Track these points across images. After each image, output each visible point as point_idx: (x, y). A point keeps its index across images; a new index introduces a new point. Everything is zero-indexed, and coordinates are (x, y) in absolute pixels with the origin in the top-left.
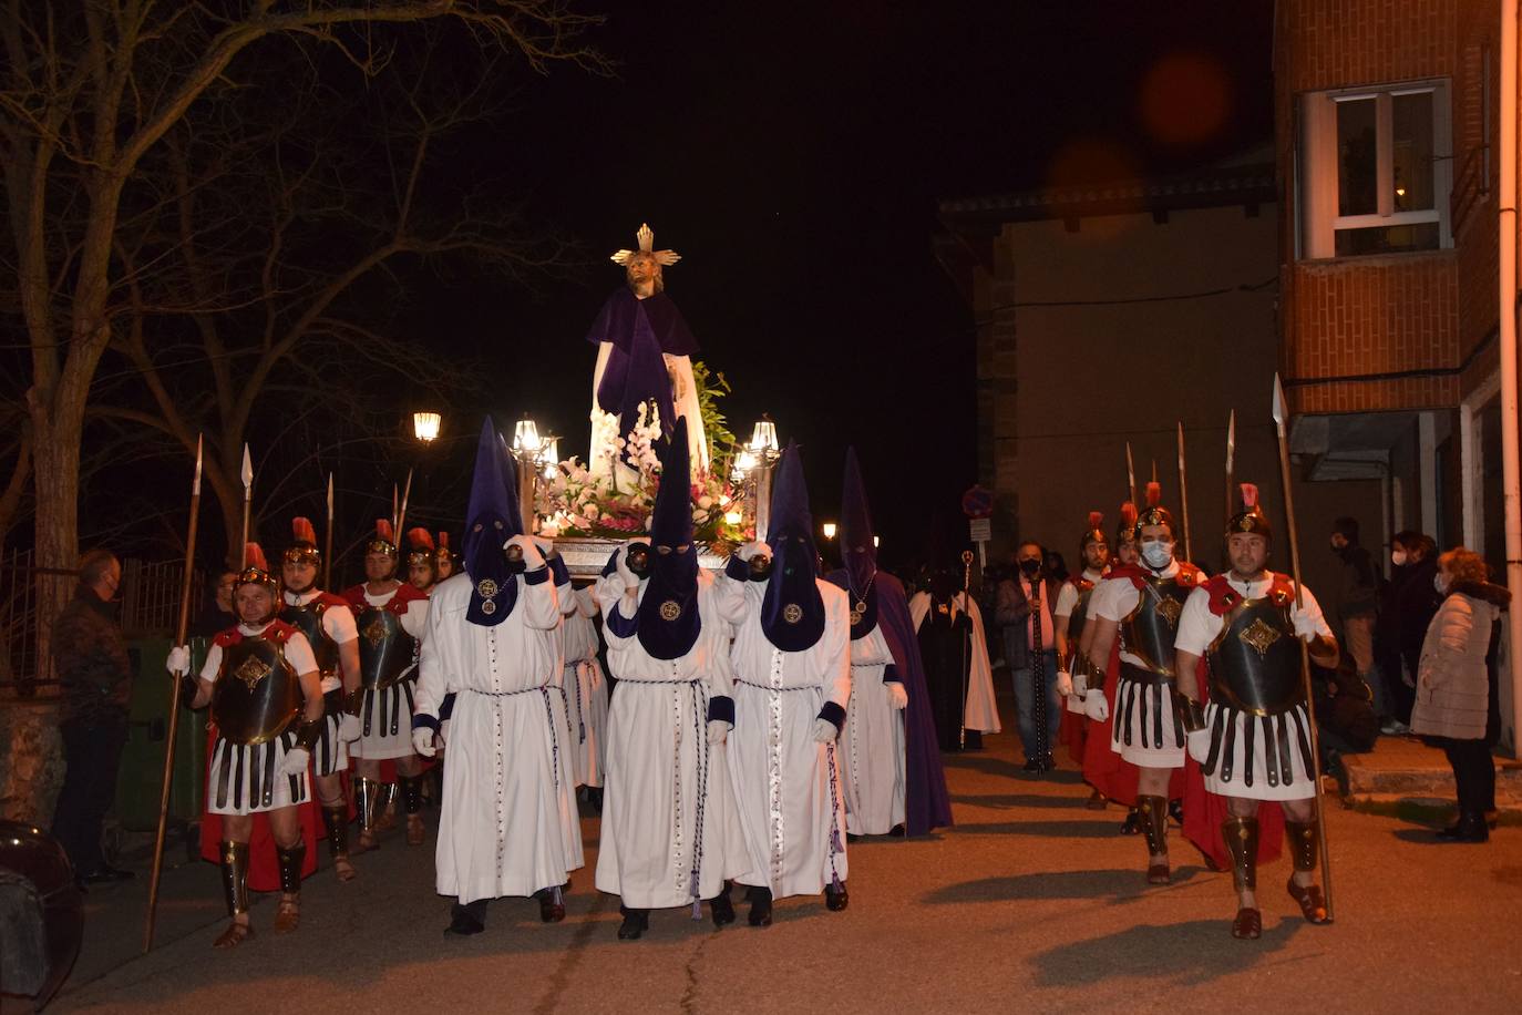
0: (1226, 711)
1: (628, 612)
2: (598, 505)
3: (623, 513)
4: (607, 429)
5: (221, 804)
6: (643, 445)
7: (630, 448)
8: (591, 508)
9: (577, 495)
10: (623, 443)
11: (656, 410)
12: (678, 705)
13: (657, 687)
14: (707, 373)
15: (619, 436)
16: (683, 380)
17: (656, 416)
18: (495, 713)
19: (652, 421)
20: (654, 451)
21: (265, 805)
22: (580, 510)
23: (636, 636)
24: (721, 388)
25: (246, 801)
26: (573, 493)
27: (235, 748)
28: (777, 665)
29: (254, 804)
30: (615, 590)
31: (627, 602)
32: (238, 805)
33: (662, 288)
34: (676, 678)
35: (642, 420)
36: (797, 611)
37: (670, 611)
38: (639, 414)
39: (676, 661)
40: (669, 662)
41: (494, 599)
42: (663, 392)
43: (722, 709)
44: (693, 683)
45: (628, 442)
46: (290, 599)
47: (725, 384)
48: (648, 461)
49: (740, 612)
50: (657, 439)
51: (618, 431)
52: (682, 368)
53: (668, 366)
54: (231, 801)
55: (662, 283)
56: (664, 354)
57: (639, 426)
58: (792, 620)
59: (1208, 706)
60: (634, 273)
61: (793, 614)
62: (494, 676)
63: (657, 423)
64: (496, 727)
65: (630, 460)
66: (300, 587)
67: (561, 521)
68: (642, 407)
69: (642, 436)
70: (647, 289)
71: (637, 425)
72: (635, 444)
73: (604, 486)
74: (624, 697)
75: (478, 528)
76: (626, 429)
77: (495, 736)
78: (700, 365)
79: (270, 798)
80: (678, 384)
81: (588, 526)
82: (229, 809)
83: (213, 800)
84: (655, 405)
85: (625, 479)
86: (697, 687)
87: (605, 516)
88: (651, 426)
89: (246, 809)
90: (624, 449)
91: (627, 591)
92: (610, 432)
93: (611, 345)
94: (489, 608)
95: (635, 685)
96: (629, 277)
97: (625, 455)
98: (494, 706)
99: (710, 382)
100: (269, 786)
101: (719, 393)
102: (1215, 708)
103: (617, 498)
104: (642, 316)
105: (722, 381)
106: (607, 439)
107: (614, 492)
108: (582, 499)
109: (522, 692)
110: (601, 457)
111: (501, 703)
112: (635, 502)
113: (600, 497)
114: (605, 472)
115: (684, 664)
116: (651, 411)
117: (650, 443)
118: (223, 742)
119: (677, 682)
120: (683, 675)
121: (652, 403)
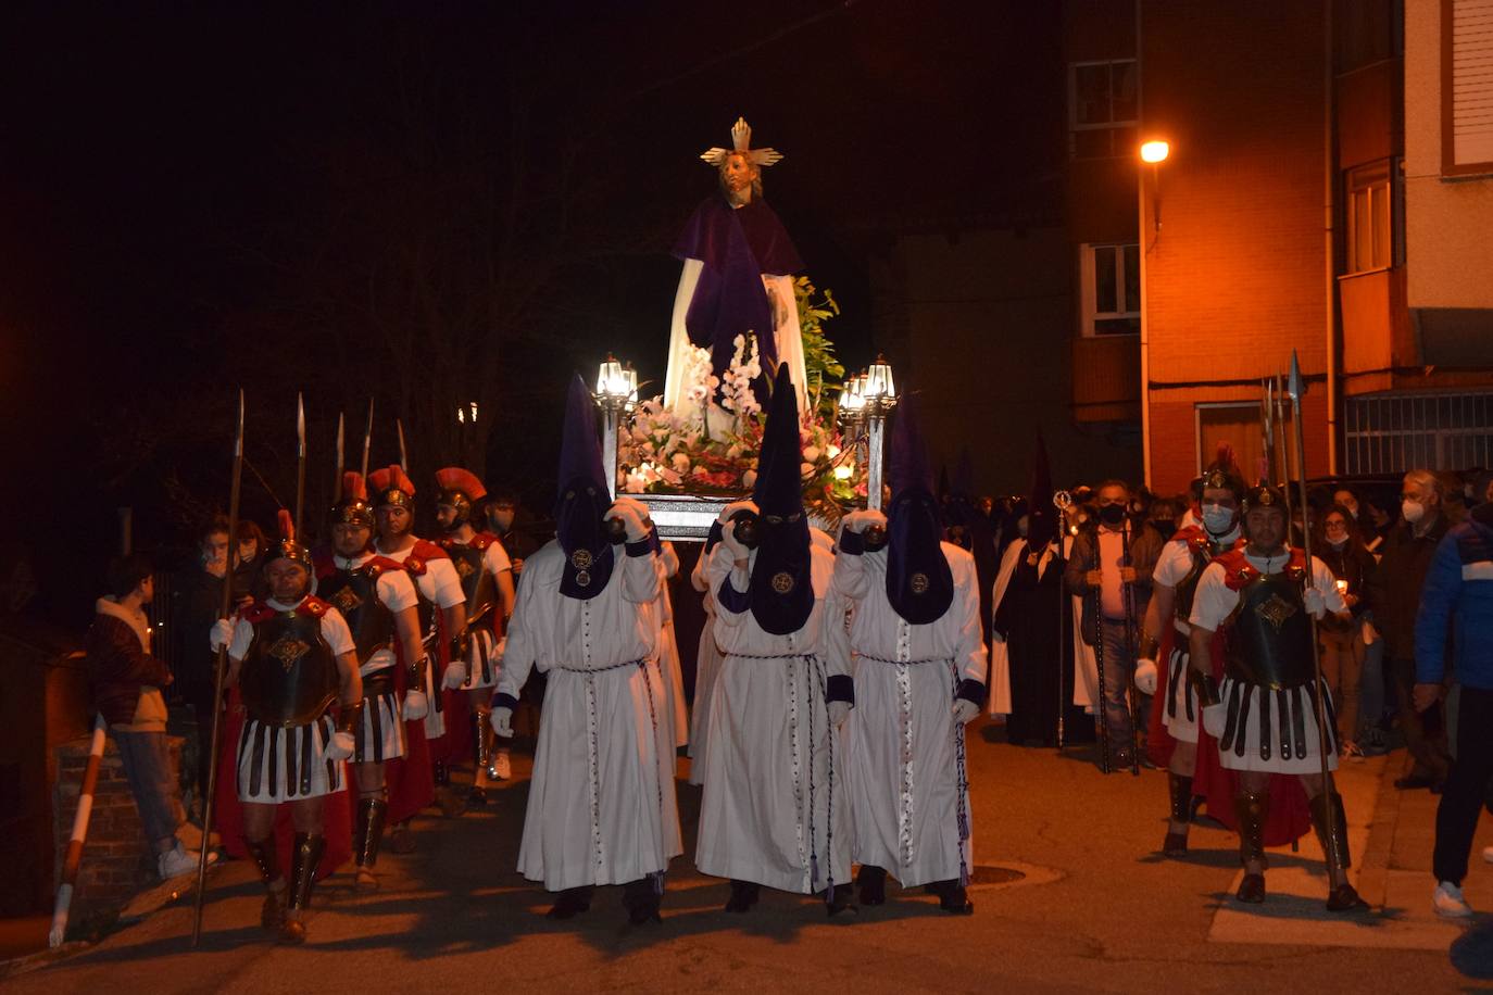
0: (1242, 687)
1: (740, 584)
2: (689, 455)
3: (718, 466)
4: (698, 367)
5: (254, 791)
6: (740, 386)
7: (725, 389)
8: (681, 459)
9: (664, 442)
11: (755, 344)
12: (793, 680)
13: (771, 662)
14: (812, 290)
15: (712, 374)
16: (784, 305)
17: (755, 350)
18: (588, 691)
20: (752, 392)
21: (303, 792)
22: (669, 462)
23: (750, 610)
24: (831, 310)
25: (282, 789)
26: (659, 439)
27: (268, 730)
28: (904, 635)
29: (291, 792)
30: (725, 562)
31: (740, 574)
32: (273, 792)
33: (760, 194)
34: (792, 652)
35: (738, 356)
36: (923, 580)
37: (783, 583)
38: (735, 349)
39: (792, 635)
40: (784, 636)
41: (588, 570)
42: (762, 322)
43: (840, 689)
44: (807, 657)
45: (723, 382)
46: (341, 563)
47: (833, 304)
48: (746, 404)
49: (861, 588)
50: (755, 377)
51: (710, 367)
52: (783, 289)
53: (767, 290)
54: (265, 789)
55: (760, 188)
56: (763, 276)
57: (735, 362)
58: (918, 590)
59: (1223, 682)
60: (731, 178)
61: (920, 583)
62: (587, 651)
64: (589, 706)
65: (727, 403)
66: (352, 550)
67: (648, 473)
68: (739, 341)
69: (739, 376)
70: (744, 196)
71: (733, 362)
72: (730, 385)
73: (695, 431)
74: (735, 673)
75: (570, 495)
76: (720, 366)
77: (589, 714)
78: (804, 280)
79: (309, 785)
80: (780, 310)
81: (680, 482)
82: (264, 797)
83: (246, 787)
84: (754, 338)
85: (718, 423)
86: (812, 661)
87: (698, 470)
88: (750, 363)
89: (282, 796)
91: (737, 563)
92: (701, 370)
93: (700, 264)
94: (584, 580)
95: (747, 661)
97: (719, 398)
98: (587, 684)
99: (816, 301)
100: (307, 773)
101: (825, 315)
102: (1230, 683)
103: (709, 447)
104: (738, 230)
105: (830, 300)
106: (698, 377)
107: (705, 440)
108: (669, 448)
109: (617, 666)
110: (691, 399)
111: (595, 680)
112: (731, 452)
113: (690, 445)
114: (697, 415)
115: (800, 639)
116: (749, 345)
117: (747, 383)
118: (254, 725)
119: (791, 657)
120: (797, 650)
121: (750, 335)
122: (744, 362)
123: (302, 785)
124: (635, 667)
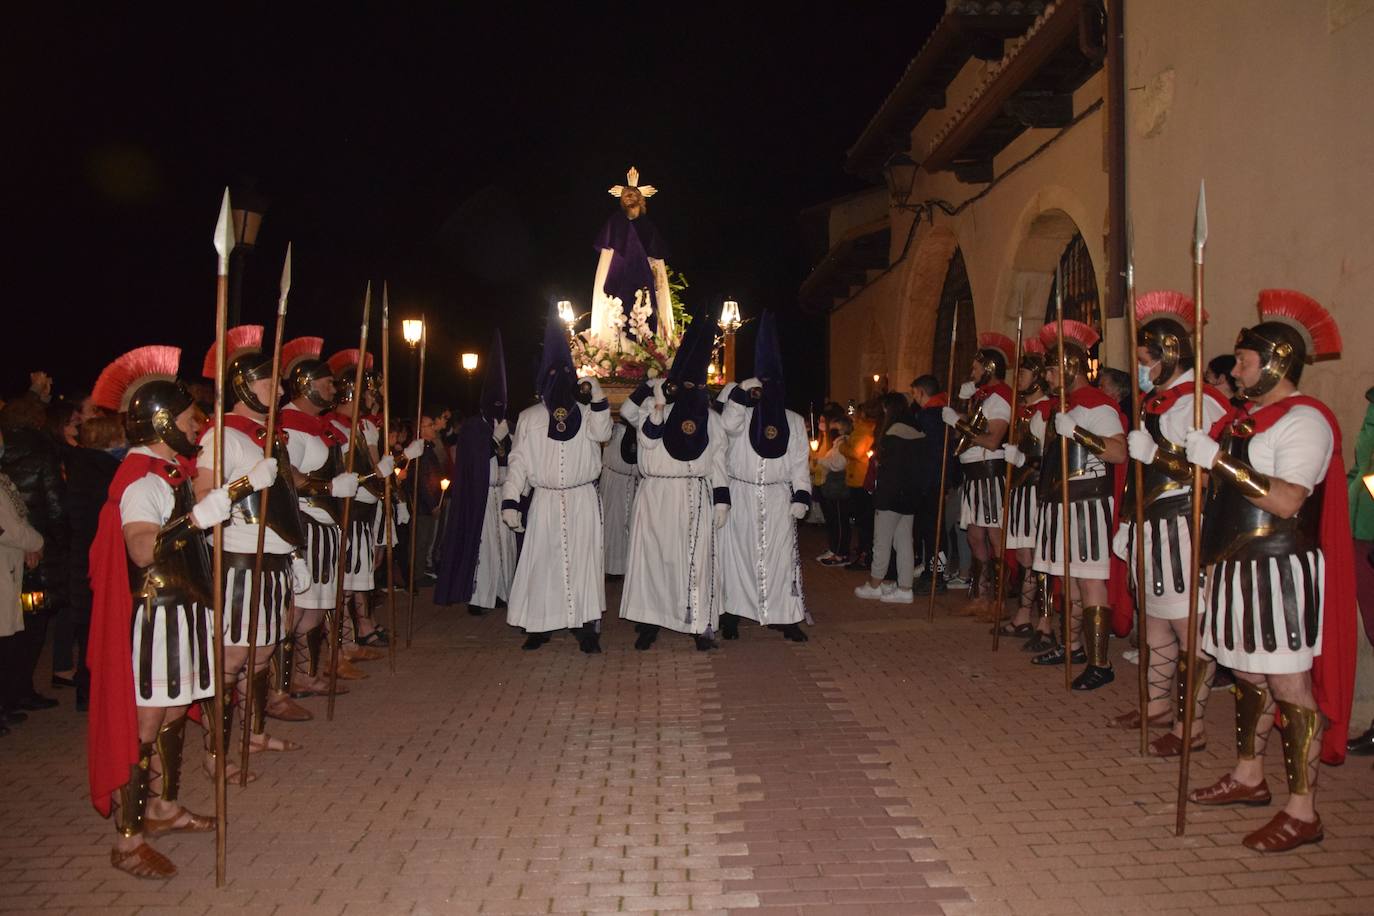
1: (657, 421)
2: (611, 361)
3: (631, 366)
4: (615, 308)
7: (631, 322)
8: (606, 364)
9: (594, 355)
10: (626, 319)
11: (648, 296)
12: (691, 493)
13: (677, 481)
15: (623, 313)
17: (648, 300)
18: (561, 502)
22: (599, 364)
24: (682, 284)
26: (591, 353)
28: (761, 466)
31: (657, 414)
33: (645, 213)
34: (690, 474)
36: (773, 431)
37: (689, 427)
38: (636, 299)
39: (691, 462)
40: (685, 463)
41: (565, 422)
43: (722, 495)
44: (700, 478)
45: (629, 318)
47: (684, 282)
51: (621, 308)
52: (659, 267)
53: (651, 266)
55: (645, 210)
56: (649, 258)
58: (770, 438)
60: (628, 202)
61: (771, 433)
62: (560, 475)
64: (562, 512)
68: (639, 294)
70: (635, 212)
71: (635, 306)
73: (613, 348)
74: (653, 488)
76: (627, 309)
77: (561, 517)
80: (659, 279)
81: (607, 375)
84: (647, 292)
85: (627, 346)
86: (703, 480)
87: (617, 369)
90: (627, 323)
91: (656, 406)
92: (616, 311)
93: (612, 251)
94: (563, 428)
95: (661, 479)
96: (622, 204)
98: (561, 497)
99: (677, 279)
101: (681, 288)
103: (623, 357)
104: (633, 229)
106: (615, 315)
107: (620, 354)
108: (598, 357)
109: (580, 485)
110: (610, 329)
111: (565, 495)
112: (637, 359)
113: (611, 356)
114: (613, 339)
115: (696, 465)
116: (644, 296)
117: (645, 318)
119: (690, 477)
120: (694, 473)
121: (646, 290)
122: (643, 304)
124: (591, 486)
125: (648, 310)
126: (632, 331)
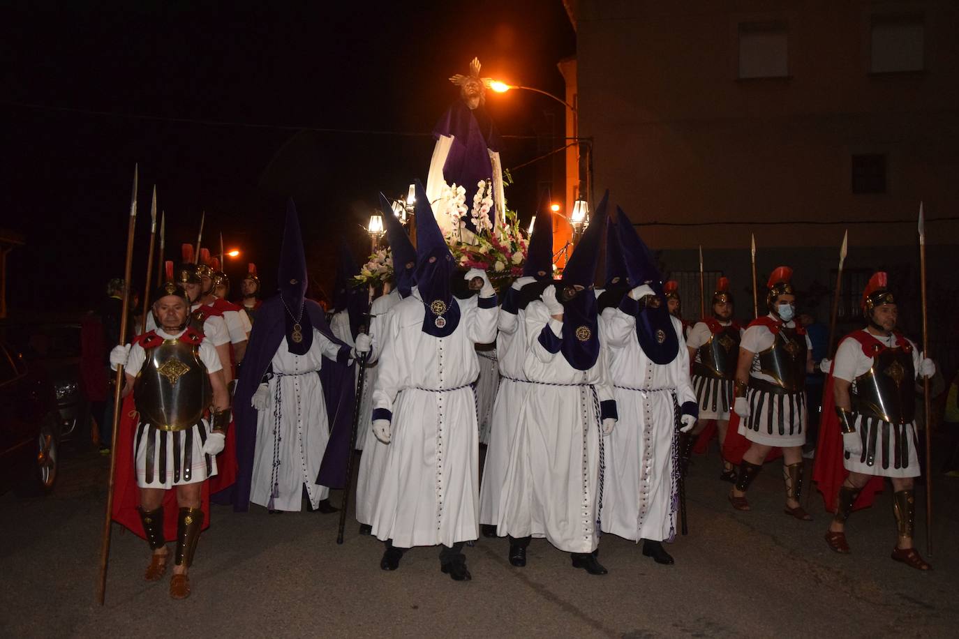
4: (458, 197)
5: (149, 479)
6: (484, 211)
7: (473, 212)
10: (468, 208)
11: (490, 187)
12: (585, 402)
13: (570, 389)
15: (465, 202)
18: (438, 406)
19: (487, 195)
21: (186, 480)
23: (560, 351)
27: (158, 432)
28: (649, 373)
29: (176, 480)
30: (542, 316)
32: (163, 480)
34: (584, 382)
36: (662, 334)
37: (583, 333)
38: (479, 188)
40: (583, 371)
41: (443, 316)
44: (591, 386)
52: (496, 159)
53: (490, 158)
54: (156, 477)
56: (488, 149)
60: (470, 91)
61: (661, 337)
62: (440, 376)
63: (490, 196)
64: (438, 416)
71: (477, 197)
72: (476, 210)
75: (432, 260)
76: (470, 199)
77: (438, 423)
79: (190, 474)
80: (496, 171)
82: (157, 484)
83: (142, 476)
84: (490, 183)
85: (466, 233)
86: (592, 389)
88: (487, 198)
89: (169, 484)
90: (469, 213)
91: (554, 317)
92: (459, 199)
93: (452, 138)
95: (552, 386)
98: (437, 400)
100: (188, 463)
103: (463, 247)
104: (474, 122)
105: (509, 174)
106: (457, 203)
111: (443, 398)
115: (591, 373)
118: (147, 427)
119: (583, 385)
120: (588, 381)
121: (488, 181)
122: (485, 195)
123: (185, 473)
124: (469, 389)
125: (489, 202)
126: (474, 221)
